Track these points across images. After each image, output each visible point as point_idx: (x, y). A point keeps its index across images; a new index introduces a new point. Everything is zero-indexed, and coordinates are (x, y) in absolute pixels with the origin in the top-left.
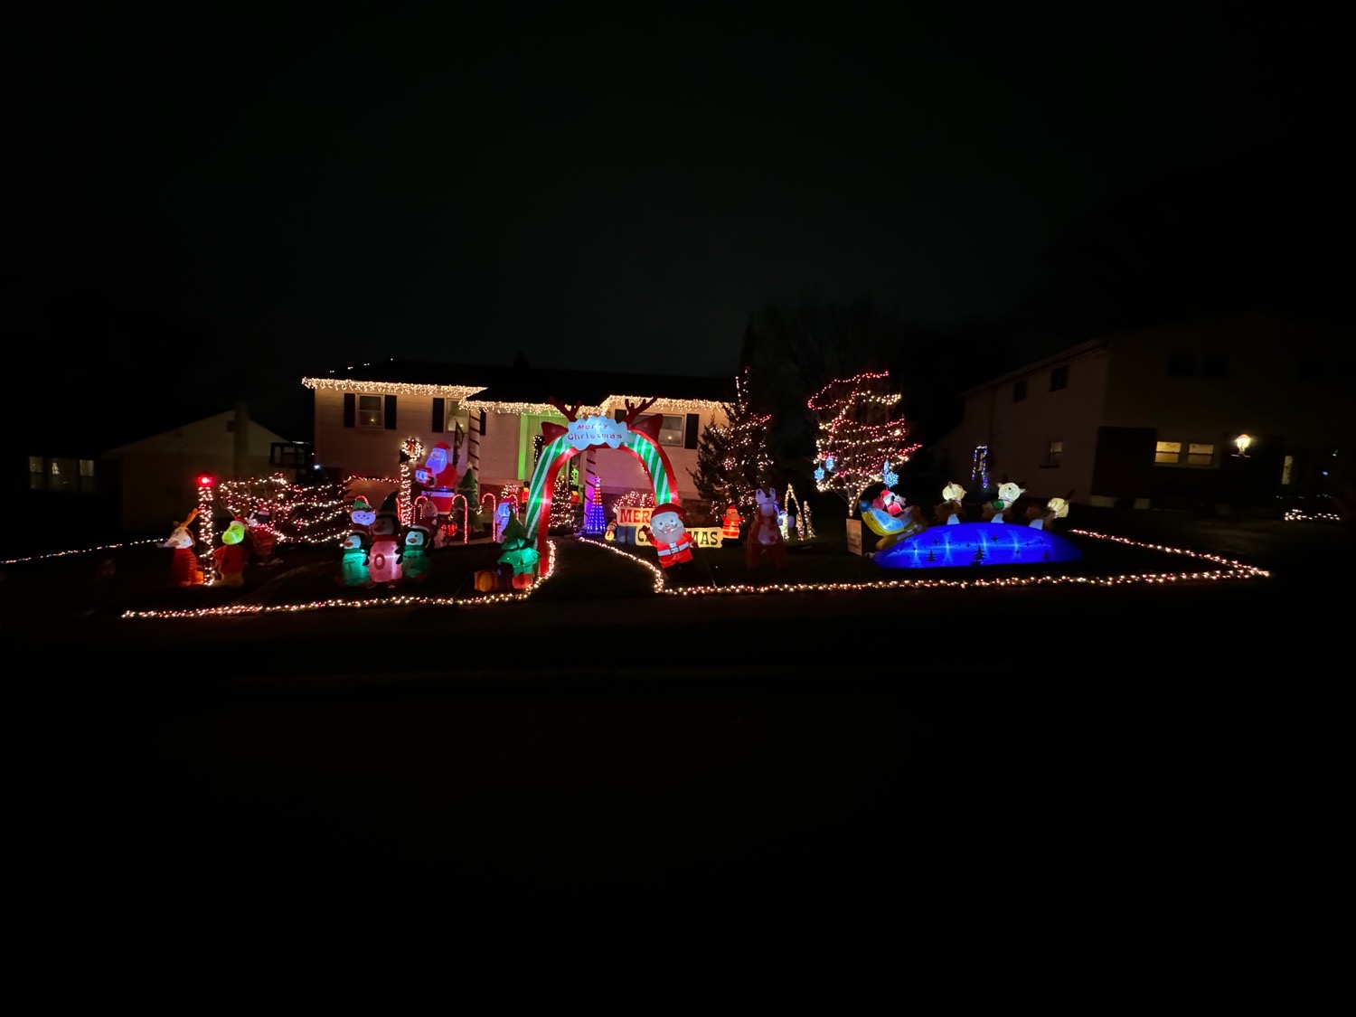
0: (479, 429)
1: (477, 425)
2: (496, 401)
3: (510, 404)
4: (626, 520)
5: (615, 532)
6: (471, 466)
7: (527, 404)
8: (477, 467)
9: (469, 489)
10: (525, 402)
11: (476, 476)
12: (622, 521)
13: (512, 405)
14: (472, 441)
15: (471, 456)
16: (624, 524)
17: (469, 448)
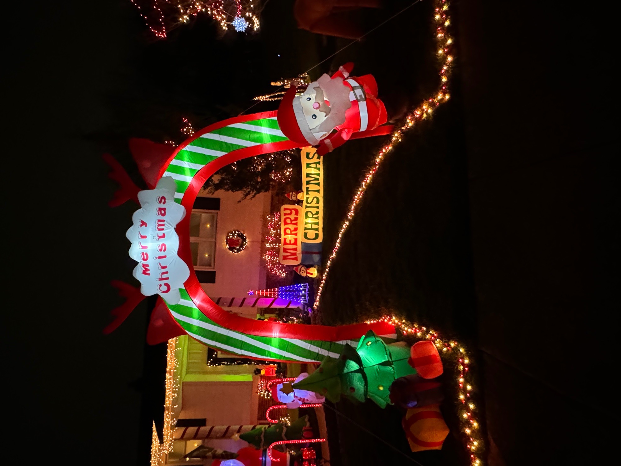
0: (196, 428)
1: (192, 430)
2: (163, 410)
3: (167, 394)
4: (295, 254)
5: (308, 267)
6: (237, 436)
7: (167, 375)
8: (238, 427)
9: (262, 436)
10: (165, 378)
11: (248, 427)
12: (296, 259)
13: (168, 392)
14: (209, 436)
15: (226, 434)
16: (300, 257)
17: (217, 438)
